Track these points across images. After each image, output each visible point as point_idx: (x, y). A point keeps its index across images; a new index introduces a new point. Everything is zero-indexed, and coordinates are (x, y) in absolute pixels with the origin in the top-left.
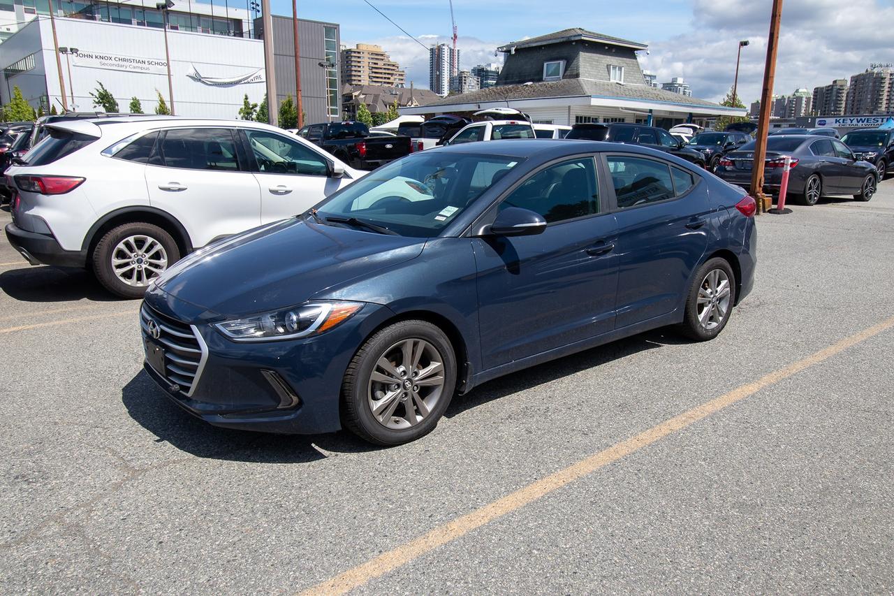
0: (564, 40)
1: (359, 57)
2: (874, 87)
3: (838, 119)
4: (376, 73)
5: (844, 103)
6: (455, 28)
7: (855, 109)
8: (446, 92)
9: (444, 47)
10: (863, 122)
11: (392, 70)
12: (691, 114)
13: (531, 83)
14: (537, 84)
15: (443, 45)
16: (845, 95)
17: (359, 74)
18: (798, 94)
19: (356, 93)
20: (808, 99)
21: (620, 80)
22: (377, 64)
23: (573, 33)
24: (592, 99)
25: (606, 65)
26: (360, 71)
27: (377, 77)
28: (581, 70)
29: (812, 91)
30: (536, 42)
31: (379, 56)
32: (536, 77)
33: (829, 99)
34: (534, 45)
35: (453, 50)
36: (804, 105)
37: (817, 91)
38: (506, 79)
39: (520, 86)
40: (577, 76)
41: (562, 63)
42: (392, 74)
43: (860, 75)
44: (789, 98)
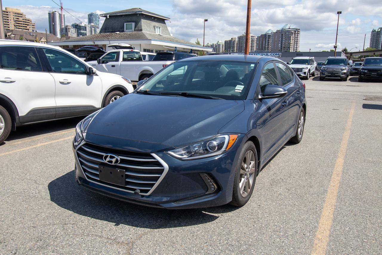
0: (134, 13)
1: (7, 15)
4: (18, 23)
5: (236, 47)
6: (61, 4)
7: (240, 50)
8: (59, 36)
9: (56, 13)
11: (28, 22)
12: (191, 49)
13: (119, 32)
14: (122, 33)
15: (56, 11)
16: (236, 44)
17: (8, 24)
18: (219, 43)
19: (10, 34)
20: (223, 45)
21: (160, 33)
22: (19, 19)
23: (137, 10)
24: (152, 41)
25: (153, 26)
26: (9, 22)
27: (19, 26)
28: (143, 28)
29: (224, 42)
30: (120, 13)
31: (19, 15)
32: (121, 30)
33: (230, 45)
34: (119, 14)
35: (61, 14)
36: (221, 48)
37: (226, 42)
38: (105, 30)
39: (113, 34)
40: (141, 30)
41: (133, 24)
42: (28, 25)
43: (241, 36)
44: (215, 44)
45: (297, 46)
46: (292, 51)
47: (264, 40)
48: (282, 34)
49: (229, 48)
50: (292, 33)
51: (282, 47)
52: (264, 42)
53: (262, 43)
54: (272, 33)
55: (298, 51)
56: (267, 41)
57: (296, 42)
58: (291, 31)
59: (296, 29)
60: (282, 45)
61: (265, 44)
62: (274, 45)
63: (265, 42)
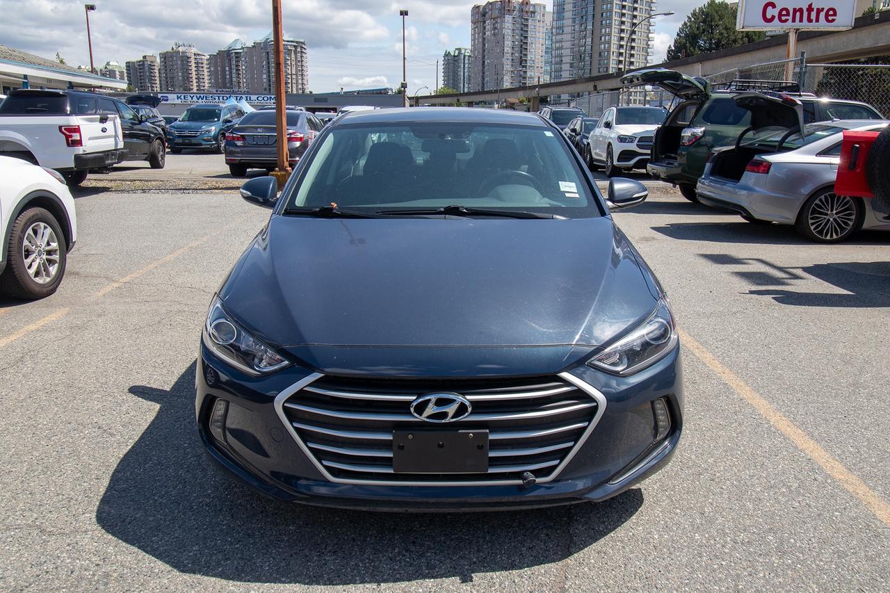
2: (182, 65)
3: (179, 95)
5: (157, 79)
10: (202, 99)
12: (70, 83)
16: (157, 71)
18: (109, 67)
20: (122, 72)
29: (124, 65)
33: (142, 74)
37: (129, 65)
43: (167, 52)
44: (101, 70)
45: (303, 79)
46: (295, 92)
47: (227, 65)
48: (268, 52)
49: (141, 80)
50: (289, 50)
51: (269, 81)
52: (227, 69)
53: (224, 71)
54: (242, 48)
55: (307, 91)
56: (234, 67)
57: (301, 72)
58: (287, 45)
59: (297, 42)
60: (269, 76)
61: (231, 73)
62: (252, 78)
63: (231, 69)
